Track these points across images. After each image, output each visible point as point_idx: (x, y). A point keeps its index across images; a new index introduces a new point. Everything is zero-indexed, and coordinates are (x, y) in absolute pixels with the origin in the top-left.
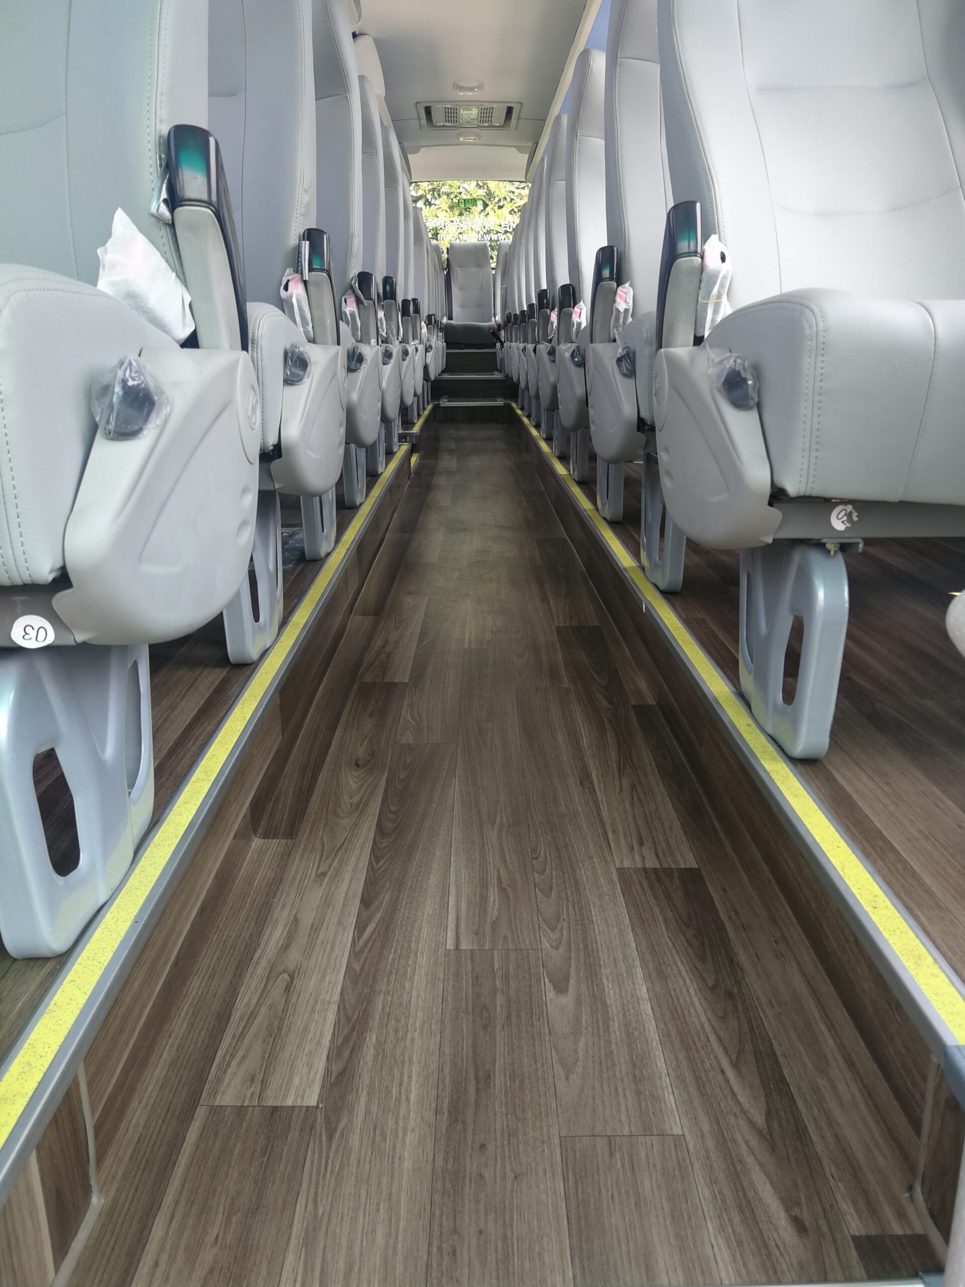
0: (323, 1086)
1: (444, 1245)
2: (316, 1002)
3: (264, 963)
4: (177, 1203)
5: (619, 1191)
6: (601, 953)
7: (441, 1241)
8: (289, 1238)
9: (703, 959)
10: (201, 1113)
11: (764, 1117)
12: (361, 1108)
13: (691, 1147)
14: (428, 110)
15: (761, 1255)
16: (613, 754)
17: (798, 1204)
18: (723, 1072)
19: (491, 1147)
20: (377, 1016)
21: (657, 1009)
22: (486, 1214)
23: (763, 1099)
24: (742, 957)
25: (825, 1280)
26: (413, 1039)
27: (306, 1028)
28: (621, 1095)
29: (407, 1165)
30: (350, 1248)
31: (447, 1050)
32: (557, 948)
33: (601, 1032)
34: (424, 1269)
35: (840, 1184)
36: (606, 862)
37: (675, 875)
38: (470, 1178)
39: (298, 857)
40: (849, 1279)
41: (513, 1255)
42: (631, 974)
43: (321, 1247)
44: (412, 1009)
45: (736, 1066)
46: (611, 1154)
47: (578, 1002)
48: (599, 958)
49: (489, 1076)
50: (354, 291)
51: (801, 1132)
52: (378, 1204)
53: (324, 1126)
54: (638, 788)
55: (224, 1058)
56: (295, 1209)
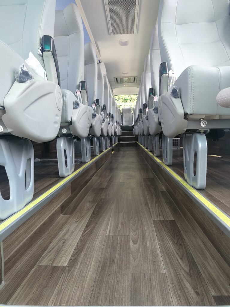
0: (69, 262)
1: (95, 296)
2: (70, 245)
3: (59, 238)
4: (25, 285)
5: (146, 285)
6: (147, 236)
7: (95, 295)
8: (53, 293)
9: (174, 238)
10: (36, 267)
11: (188, 270)
12: (78, 267)
13: (167, 276)
14: (117, 79)
15: (186, 300)
16: (154, 200)
17: (197, 288)
18: (178, 260)
19: (112, 275)
20: (86, 248)
21: (161, 247)
22: (108, 289)
23: (188, 266)
24: (185, 237)
25: (204, 305)
26: (94, 253)
27: (67, 250)
28: (149, 265)
29: (88, 278)
30: (69, 296)
31: (103, 255)
32: (135, 235)
33: (145, 252)
34: (89, 301)
35: (210, 284)
36: (150, 219)
37: (168, 221)
38: (105, 282)
39: (72, 218)
40: (211, 305)
41: (114, 298)
42: (154, 240)
43: (61, 295)
44: (95, 247)
45: (181, 259)
46: (145, 277)
47: (140, 246)
48: (146, 237)
49: (113, 261)
50: (95, 103)
51: (199, 273)
52: (79, 287)
53: (67, 270)
54: (160, 205)
55: (44, 256)
56: (56, 287)
